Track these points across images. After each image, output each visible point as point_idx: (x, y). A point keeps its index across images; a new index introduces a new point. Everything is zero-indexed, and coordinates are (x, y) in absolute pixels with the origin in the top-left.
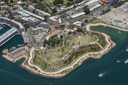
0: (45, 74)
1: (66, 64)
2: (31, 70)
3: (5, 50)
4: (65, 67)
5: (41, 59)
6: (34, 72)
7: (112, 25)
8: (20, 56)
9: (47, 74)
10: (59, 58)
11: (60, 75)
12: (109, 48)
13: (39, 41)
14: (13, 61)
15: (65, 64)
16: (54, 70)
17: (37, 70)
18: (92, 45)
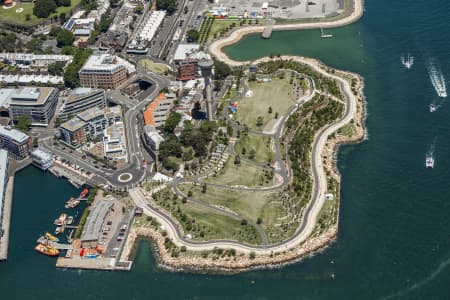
0: (276, 254)
1: (303, 197)
2: (217, 263)
3: (41, 240)
4: (308, 205)
5: (205, 214)
6: (234, 265)
7: (279, 21)
8: (123, 238)
9: (284, 253)
10: (264, 183)
11: (323, 238)
12: (356, 94)
13: (127, 161)
14: (118, 264)
15: (299, 195)
16: (289, 231)
17: (237, 254)
18: (311, 105)
